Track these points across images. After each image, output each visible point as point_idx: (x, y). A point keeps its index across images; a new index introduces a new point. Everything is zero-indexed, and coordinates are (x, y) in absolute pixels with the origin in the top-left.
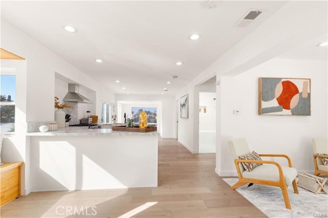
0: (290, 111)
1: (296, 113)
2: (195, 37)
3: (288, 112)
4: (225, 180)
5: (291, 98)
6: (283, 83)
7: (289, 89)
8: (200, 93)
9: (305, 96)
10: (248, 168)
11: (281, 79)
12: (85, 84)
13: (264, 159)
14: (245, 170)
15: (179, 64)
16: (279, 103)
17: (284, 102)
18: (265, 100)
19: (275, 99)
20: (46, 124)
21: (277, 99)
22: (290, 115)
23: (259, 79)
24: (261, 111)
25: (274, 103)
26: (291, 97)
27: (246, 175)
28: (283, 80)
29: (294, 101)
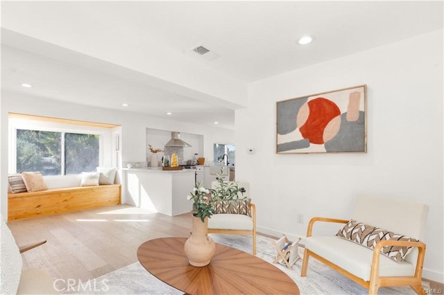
0: (323, 145)
1: (335, 148)
3: (321, 147)
5: (324, 126)
6: (311, 104)
7: (322, 110)
9: (352, 117)
11: (307, 97)
12: (186, 132)
16: (303, 135)
17: (313, 133)
18: (283, 133)
19: (297, 130)
20: (131, 163)
21: (301, 129)
22: (324, 153)
23: (278, 103)
25: (296, 136)
26: (325, 123)
28: (310, 99)
29: (332, 130)
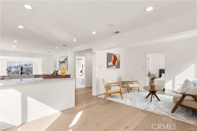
0: (115, 66)
2: (94, 33)
4: (98, 96)
7: (115, 58)
8: (76, 56)
9: (119, 61)
10: (109, 89)
11: (113, 54)
13: (112, 85)
14: (108, 90)
15: (75, 40)
16: (113, 63)
18: (109, 62)
22: (116, 68)
23: (107, 53)
24: (108, 67)
25: (111, 63)
26: (116, 61)
27: (109, 92)
28: (114, 55)
29: (116, 63)
